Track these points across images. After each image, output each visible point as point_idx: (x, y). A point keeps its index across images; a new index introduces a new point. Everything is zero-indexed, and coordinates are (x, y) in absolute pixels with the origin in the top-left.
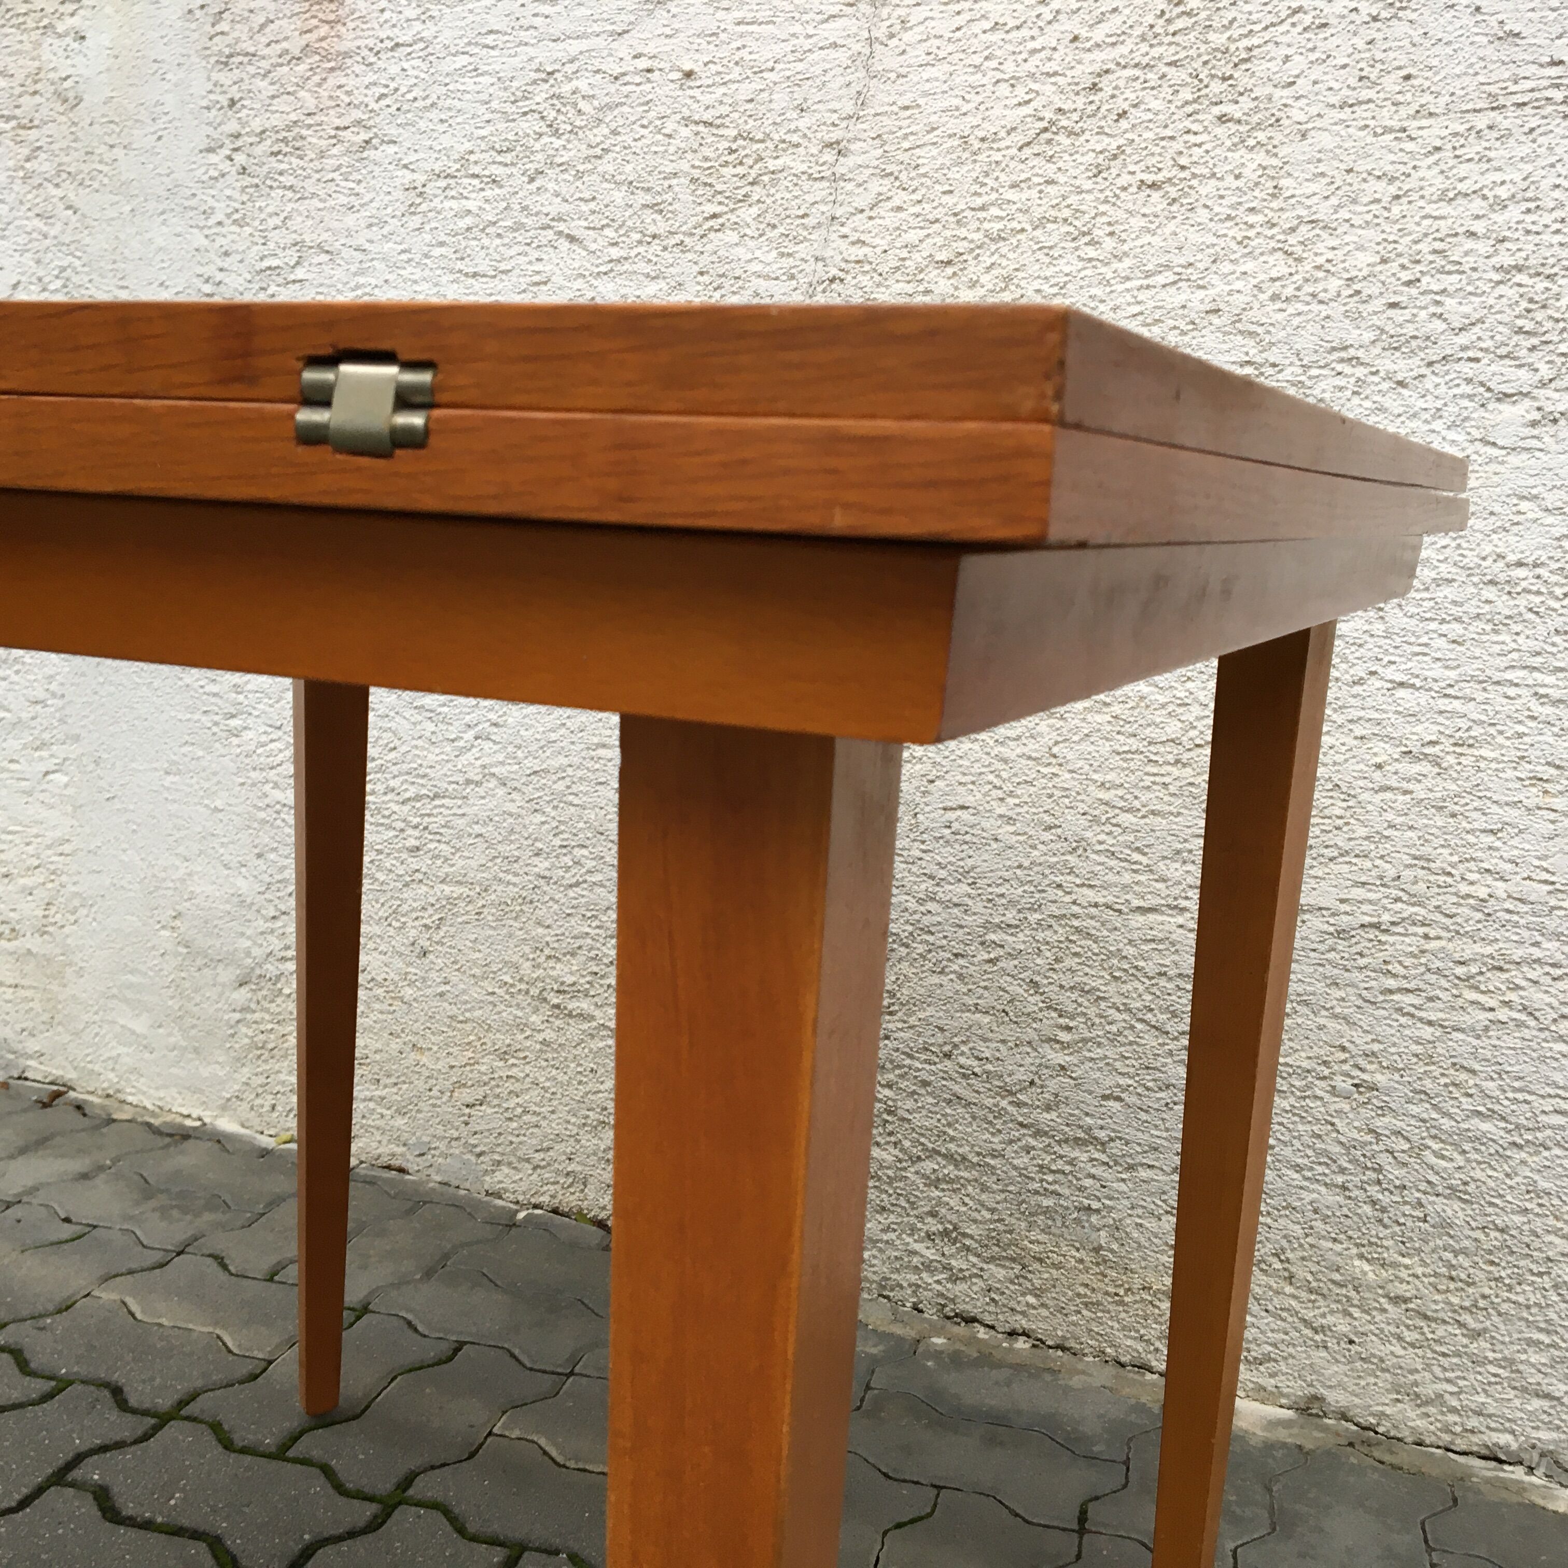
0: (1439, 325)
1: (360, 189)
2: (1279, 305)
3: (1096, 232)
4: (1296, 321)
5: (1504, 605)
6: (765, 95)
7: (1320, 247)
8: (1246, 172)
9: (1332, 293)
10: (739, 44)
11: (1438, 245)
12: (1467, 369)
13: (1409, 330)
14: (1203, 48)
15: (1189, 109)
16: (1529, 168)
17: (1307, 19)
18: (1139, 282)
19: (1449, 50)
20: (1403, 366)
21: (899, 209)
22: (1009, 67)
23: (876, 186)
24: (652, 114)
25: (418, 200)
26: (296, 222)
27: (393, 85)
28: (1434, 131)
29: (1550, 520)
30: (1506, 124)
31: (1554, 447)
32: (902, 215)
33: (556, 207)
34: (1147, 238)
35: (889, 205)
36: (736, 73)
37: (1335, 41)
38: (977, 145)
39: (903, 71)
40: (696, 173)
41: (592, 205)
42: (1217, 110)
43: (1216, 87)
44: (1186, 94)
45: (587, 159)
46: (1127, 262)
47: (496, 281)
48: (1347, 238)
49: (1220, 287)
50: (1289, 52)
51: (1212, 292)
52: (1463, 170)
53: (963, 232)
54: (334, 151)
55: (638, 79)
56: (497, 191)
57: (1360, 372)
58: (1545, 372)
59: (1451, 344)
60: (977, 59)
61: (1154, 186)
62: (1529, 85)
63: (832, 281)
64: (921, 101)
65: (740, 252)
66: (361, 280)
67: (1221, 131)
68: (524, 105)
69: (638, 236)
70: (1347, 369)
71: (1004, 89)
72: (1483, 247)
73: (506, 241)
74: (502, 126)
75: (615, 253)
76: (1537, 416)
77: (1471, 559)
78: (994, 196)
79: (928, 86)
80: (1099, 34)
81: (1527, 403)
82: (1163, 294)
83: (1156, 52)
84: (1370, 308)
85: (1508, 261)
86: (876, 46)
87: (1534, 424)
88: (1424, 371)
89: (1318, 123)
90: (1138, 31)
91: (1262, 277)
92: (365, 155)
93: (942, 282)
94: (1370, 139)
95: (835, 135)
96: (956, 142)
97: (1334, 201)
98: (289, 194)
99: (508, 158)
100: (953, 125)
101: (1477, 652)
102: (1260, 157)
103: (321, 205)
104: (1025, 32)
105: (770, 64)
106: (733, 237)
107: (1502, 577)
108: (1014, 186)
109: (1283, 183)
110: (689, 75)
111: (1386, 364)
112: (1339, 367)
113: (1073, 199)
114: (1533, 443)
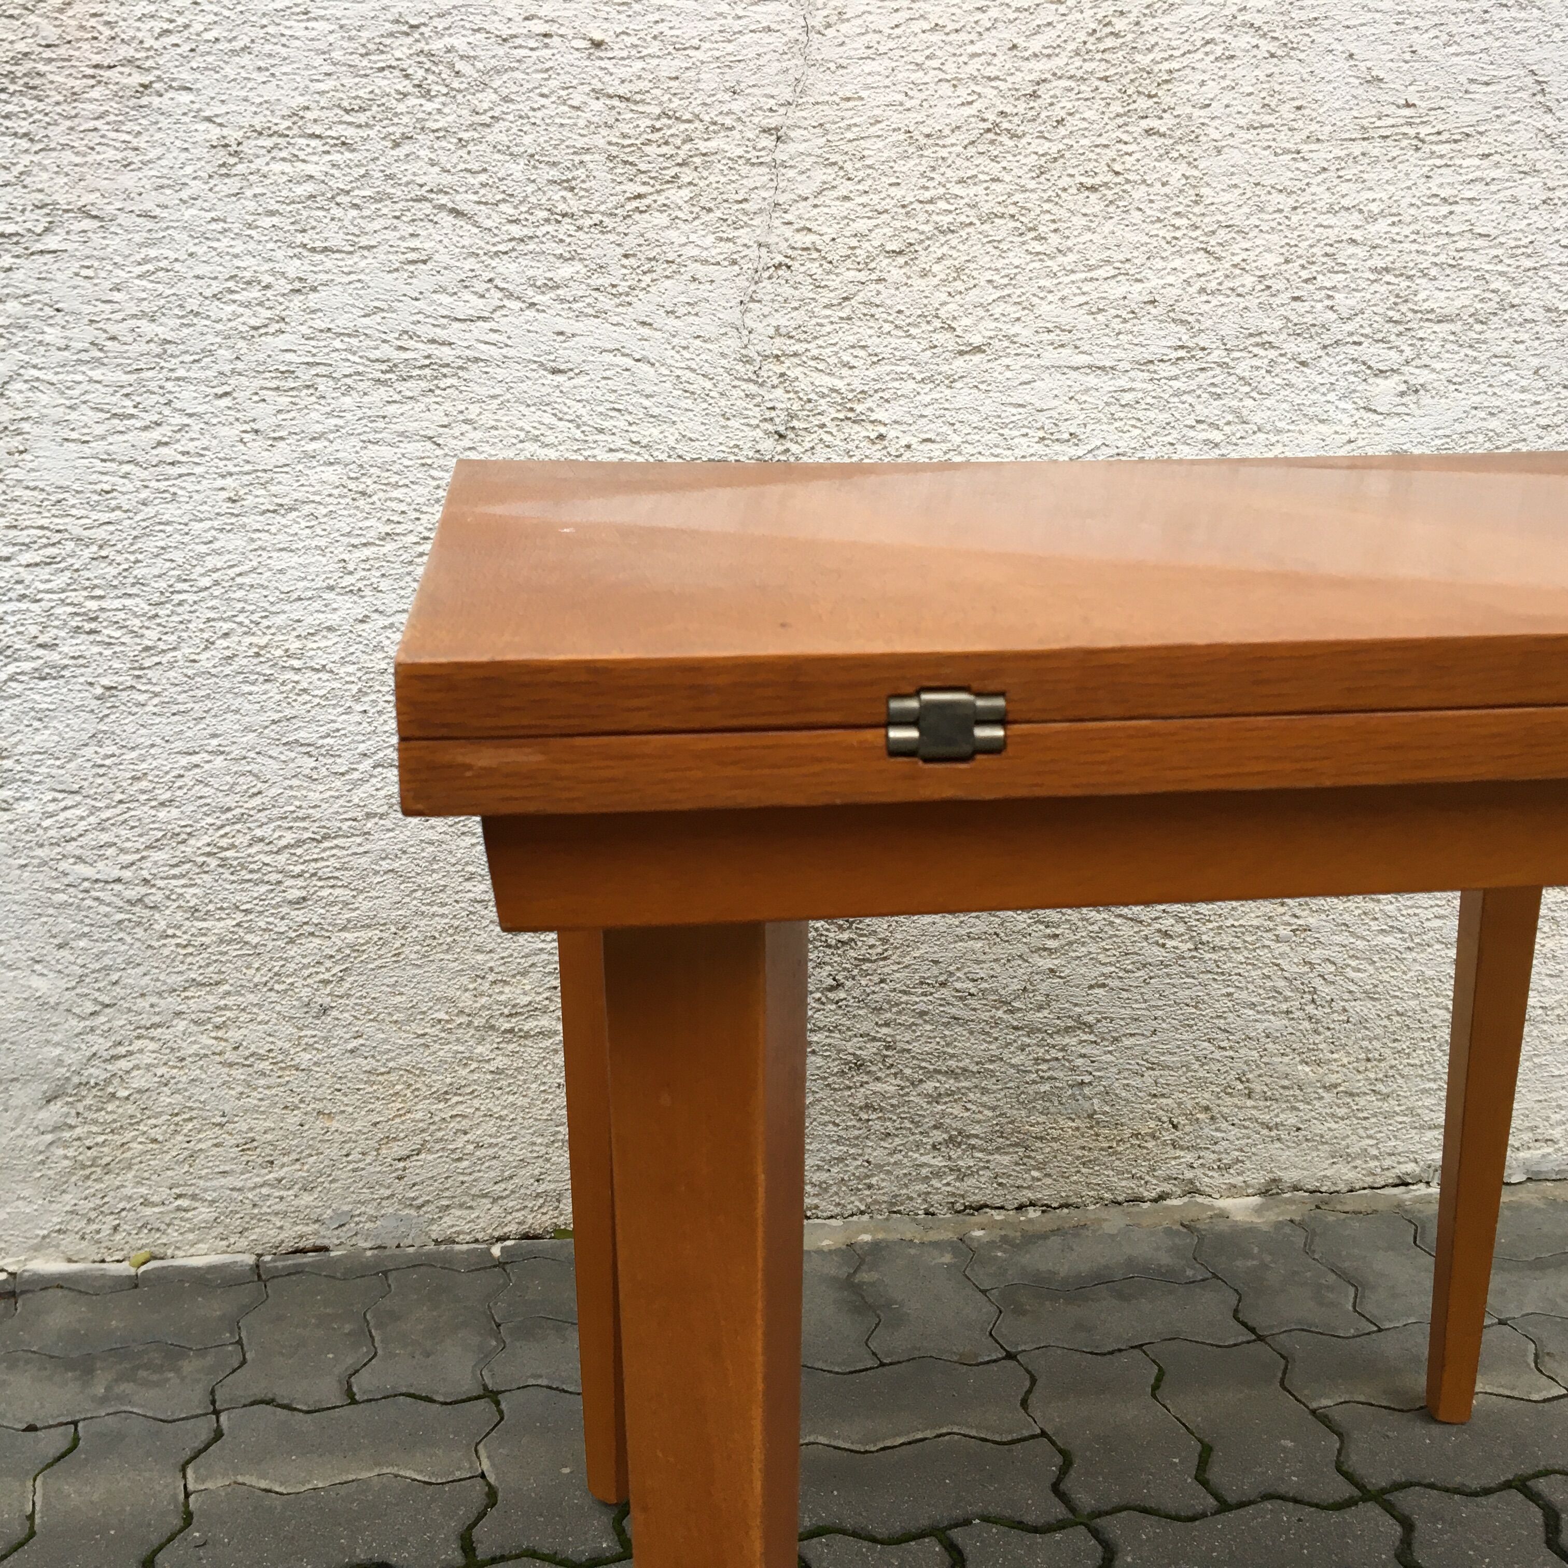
0: (1333, 316)
1: (141, 142)
2: (1205, 298)
3: (1042, 229)
4: (1221, 311)
6: (691, 73)
7: (1235, 248)
8: (1172, 181)
9: (1249, 286)
10: (657, 16)
11: (1328, 249)
12: (1352, 350)
13: (1309, 319)
14: (1130, 67)
15: (1120, 121)
16: (1392, 189)
17: (1219, 50)
18: (1083, 275)
19: (1330, 88)
20: (1306, 349)
21: (846, 198)
22: (950, 67)
23: (821, 175)
24: (553, 84)
25: (232, 160)
26: (40, 179)
27: (181, 21)
28: (1322, 154)
30: (1376, 152)
31: (1417, 412)
32: (848, 204)
33: (433, 177)
34: (1088, 236)
35: (835, 194)
36: (654, 48)
37: (1240, 72)
38: (923, 141)
39: (844, 62)
40: (614, 150)
41: (483, 177)
42: (1144, 124)
43: (1143, 103)
44: (1117, 108)
45: (472, 126)
46: (1071, 257)
47: (356, 258)
48: (1258, 242)
49: (1155, 282)
50: (1205, 77)
51: (1147, 285)
52: (1344, 188)
53: (912, 224)
54: (95, 94)
55: (532, 43)
56: (348, 155)
57: (1272, 354)
58: (1409, 352)
59: (1340, 331)
60: (919, 58)
61: (1093, 189)
62: (1390, 121)
63: (778, 267)
64: (864, 94)
65: (672, 234)
66: (153, 253)
67: (1148, 142)
68: (380, 60)
69: (545, 214)
70: (1261, 352)
71: (946, 89)
72: (1361, 252)
73: (366, 212)
74: (349, 81)
75: (516, 231)
76: (1403, 387)
78: (941, 190)
79: (870, 80)
80: (1035, 45)
81: (1396, 378)
82: (1105, 286)
83: (1089, 66)
84: (1277, 301)
85: (1380, 264)
86: (813, 35)
87: (1402, 394)
88: (1320, 353)
89: (1231, 141)
90: (1071, 46)
91: (1190, 273)
92: (144, 101)
93: (894, 271)
94: (1272, 158)
95: (773, 122)
96: (902, 137)
97: (1246, 209)
98: (24, 144)
99: (362, 118)
100: (897, 119)
102: (1183, 168)
103: (78, 160)
104: (963, 36)
105: (695, 42)
106: (663, 219)
108: (961, 181)
109: (1204, 191)
110: (598, 45)
111: (1291, 347)
112: (1256, 350)
113: (1018, 197)
114: (1402, 409)
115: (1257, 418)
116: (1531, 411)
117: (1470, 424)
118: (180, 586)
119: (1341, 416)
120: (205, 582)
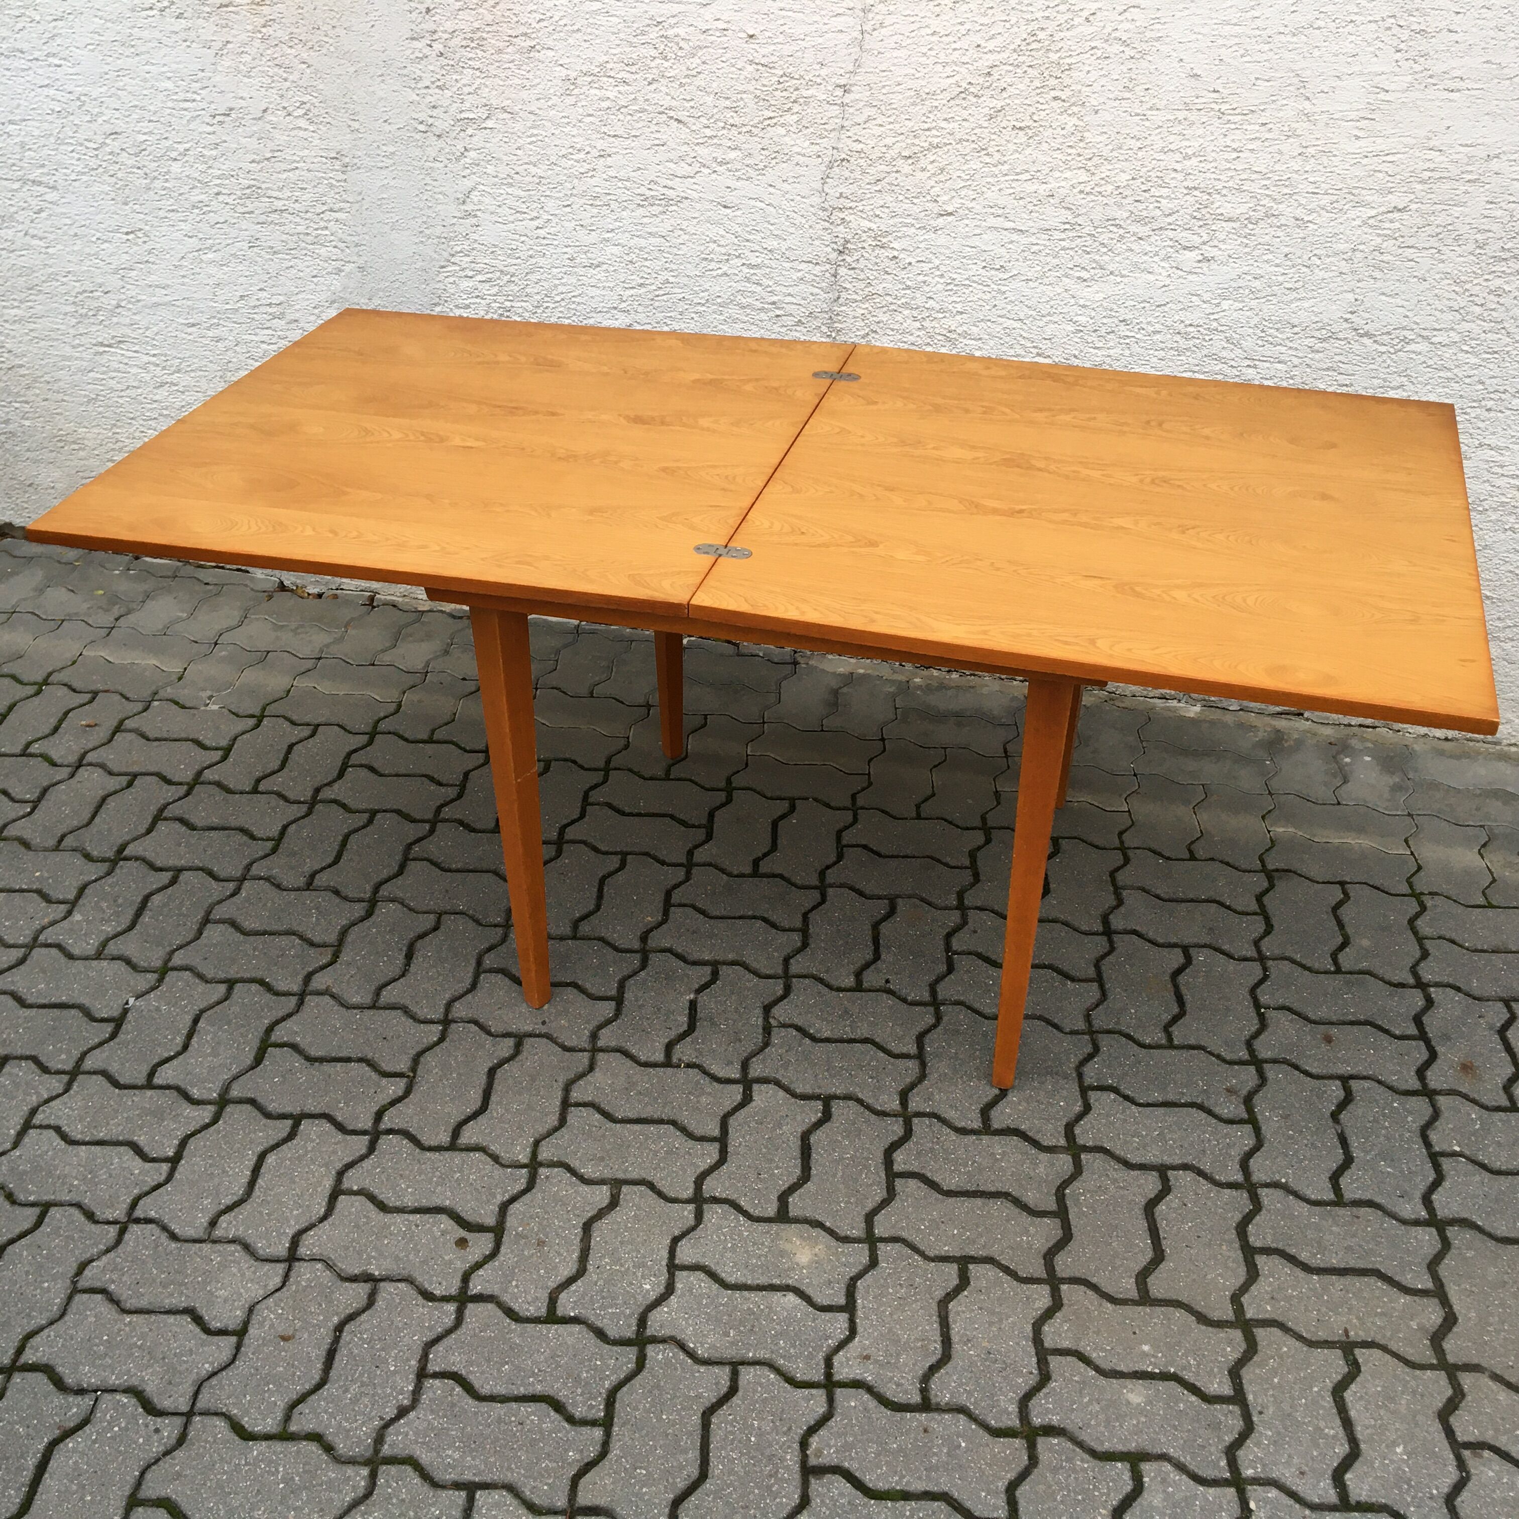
0: (1158, 213)
1: (530, 76)
2: (1083, 196)
3: (990, 150)
4: (1091, 204)
5: (1183, 343)
6: (799, 54)
7: (1103, 169)
8: (1067, 127)
9: (1108, 193)
10: (782, 22)
11: (1159, 174)
12: (1171, 234)
13: (1144, 213)
14: (1046, 60)
15: (1038, 91)
16: (1202, 141)
17: (1099, 53)
18: (1012, 178)
19: (1167, 78)
20: (1143, 231)
21: (881, 125)
22: (942, 56)
23: (869, 112)
24: (728, 56)
25: (572, 87)
26: (485, 92)
27: (549, 14)
28: (1158, 118)
29: (1205, 306)
30: (1192, 118)
31: (1207, 273)
32: (882, 129)
33: (667, 102)
34: (1017, 155)
35: (874, 122)
36: (781, 39)
37: (1112, 66)
38: (924, 96)
39: (882, 50)
40: (758, 93)
41: (692, 104)
42: (1053, 94)
43: (1053, 82)
44: (1037, 83)
45: (687, 76)
46: (1006, 167)
47: (629, 141)
48: (1117, 166)
49: (1054, 185)
50: (1090, 68)
51: (1049, 186)
52: (1172, 138)
53: (917, 141)
54: (509, 50)
55: (718, 34)
56: (627, 87)
57: (1121, 231)
58: (1206, 238)
59: (1165, 221)
60: (924, 50)
61: (1020, 129)
62: (1204, 100)
63: (843, 160)
64: (892, 68)
65: (787, 139)
66: (535, 132)
67: (1055, 104)
68: (643, 39)
69: (722, 124)
70: (1115, 230)
71: (939, 68)
72: (1180, 176)
73: (635, 118)
74: (628, 50)
75: (708, 132)
76: (1200, 258)
77: (1169, 323)
78: (934, 124)
79: (896, 61)
80: (991, 45)
81: (1197, 251)
82: (1025, 184)
83: (1021, 59)
84: (1125, 201)
85: (1191, 185)
86: (865, 35)
87: (1199, 261)
88: (1151, 233)
89: (1103, 107)
90: (1012, 47)
91: (1075, 181)
92: (532, 55)
93: (906, 167)
94: (1129, 118)
95: (842, 82)
96: (913, 93)
97: (1110, 147)
98: (478, 73)
99: (633, 69)
100: (911, 84)
101: (1170, 364)
102: (1074, 120)
103: (501, 83)
104: (950, 39)
105: (802, 37)
106: (782, 131)
107: (1183, 331)
108: (945, 120)
109: (1086, 134)
110: (751, 36)
111: (1133, 228)
112: (1111, 228)
113: (977, 131)
114: (1199, 270)
115: (1111, 267)
116: (1281, 279)
117: (1241, 283)
118: (546, 299)
119: (1161, 270)
120: (558, 298)
